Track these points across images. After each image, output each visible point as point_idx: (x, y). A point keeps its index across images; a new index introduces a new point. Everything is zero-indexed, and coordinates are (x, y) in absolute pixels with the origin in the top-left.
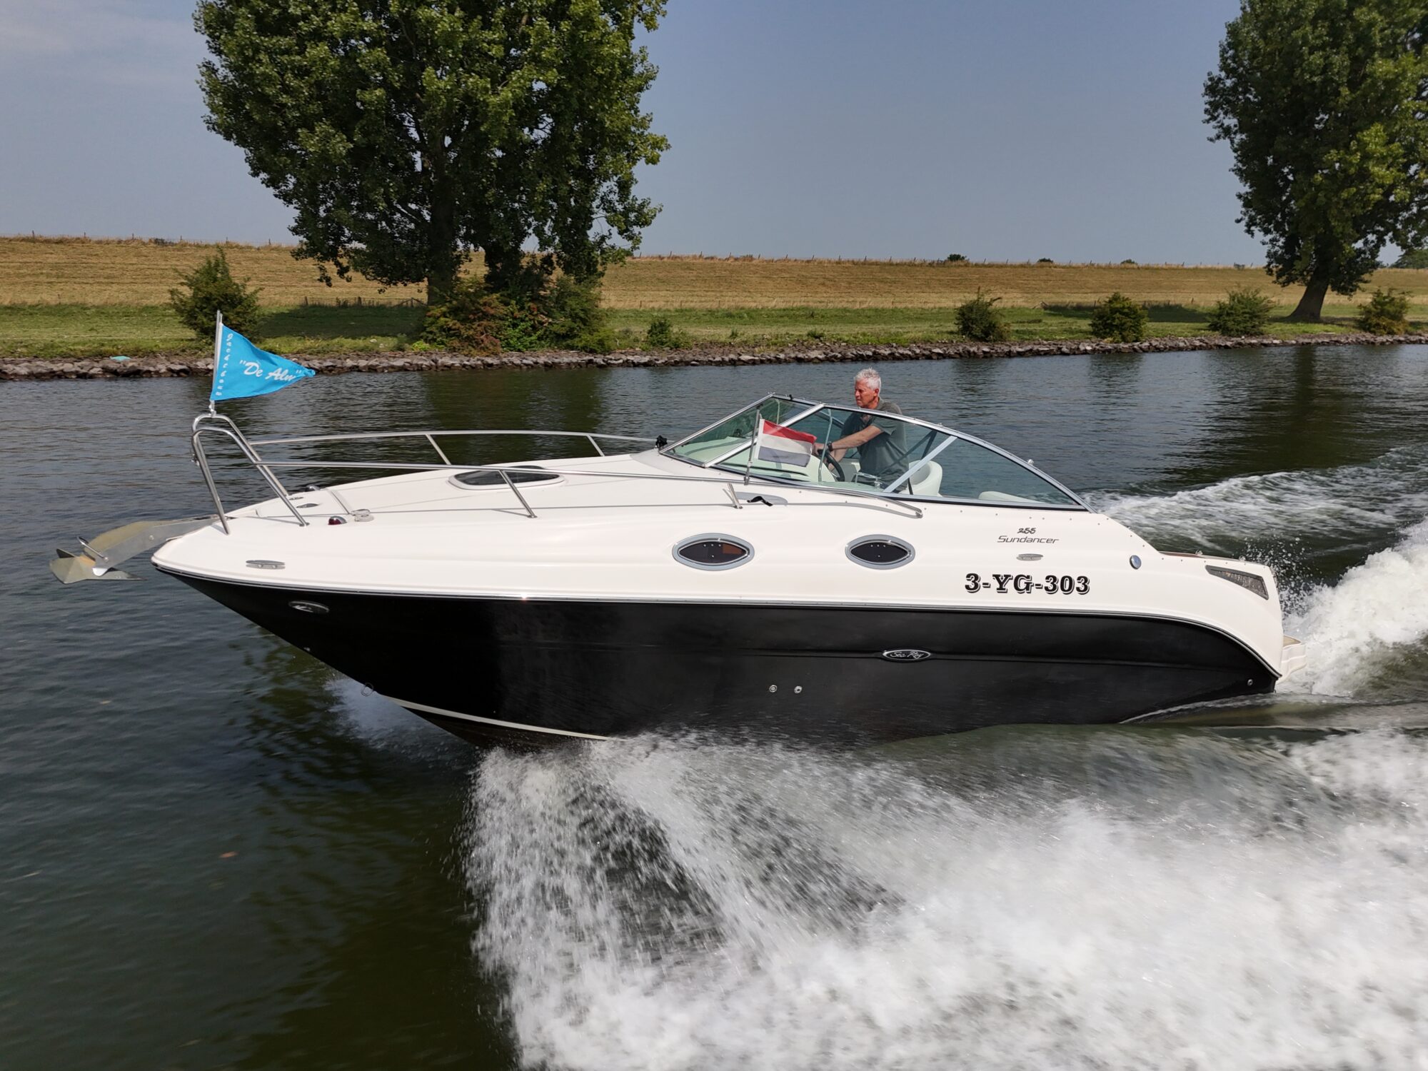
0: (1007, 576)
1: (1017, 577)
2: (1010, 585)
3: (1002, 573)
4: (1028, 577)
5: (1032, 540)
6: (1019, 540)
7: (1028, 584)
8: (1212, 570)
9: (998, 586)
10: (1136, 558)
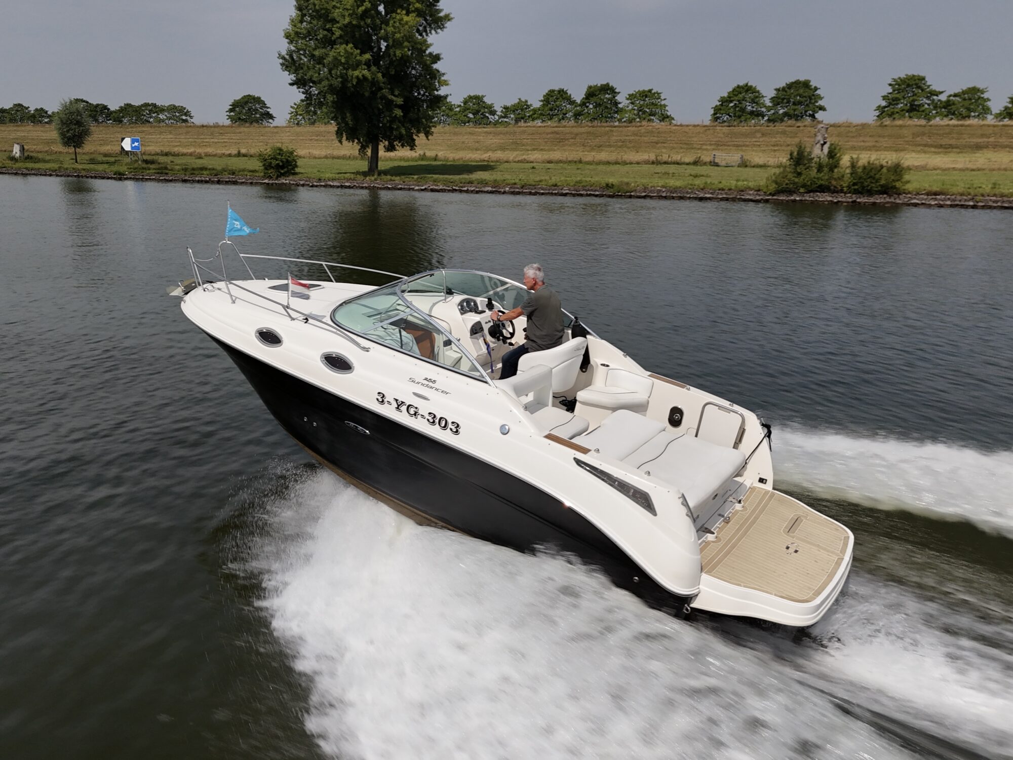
0: (403, 402)
1: (409, 406)
2: (404, 408)
3: (400, 399)
4: (416, 408)
5: (431, 388)
6: (423, 385)
9: (397, 406)
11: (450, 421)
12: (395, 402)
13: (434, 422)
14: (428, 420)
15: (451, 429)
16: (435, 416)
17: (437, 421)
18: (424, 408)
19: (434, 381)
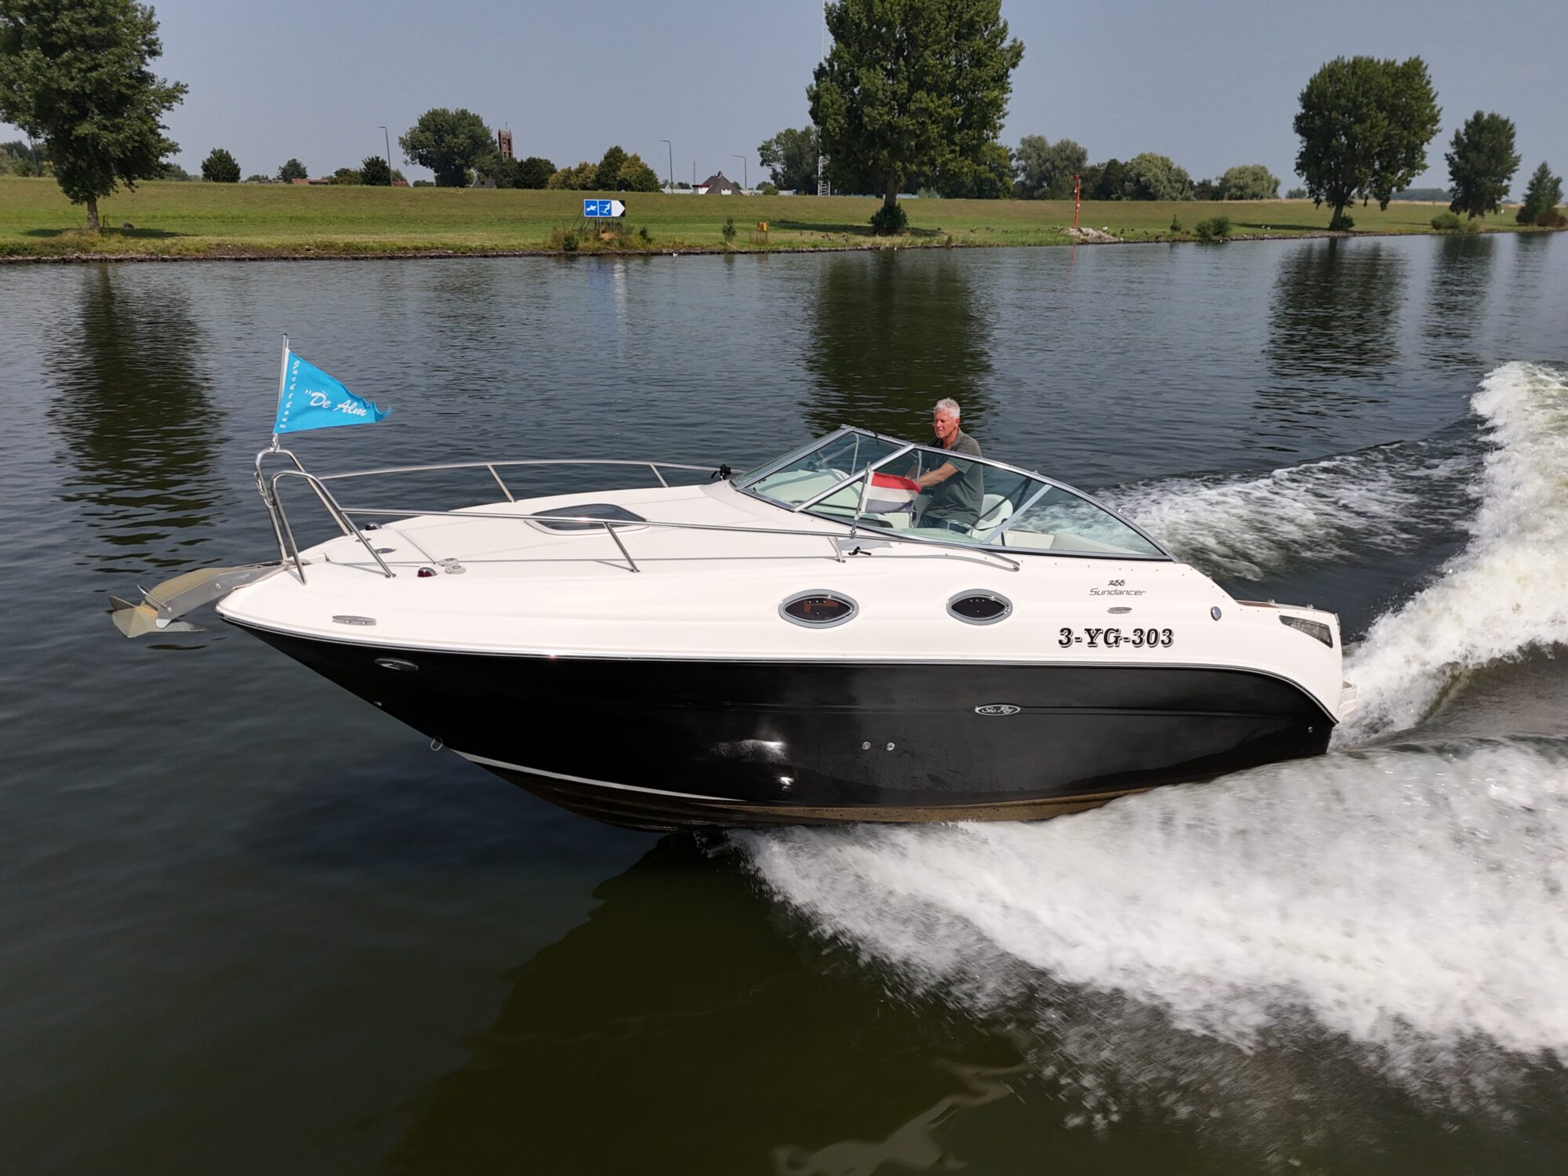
7: (1117, 637)
8: (1285, 620)
10: (1217, 609)
11: (1160, 631)
12: (1087, 635)
13: (1141, 640)
14: (1134, 642)
15: (1163, 642)
16: (1142, 631)
17: (1145, 638)
18: (1126, 625)
19: (1122, 581)
